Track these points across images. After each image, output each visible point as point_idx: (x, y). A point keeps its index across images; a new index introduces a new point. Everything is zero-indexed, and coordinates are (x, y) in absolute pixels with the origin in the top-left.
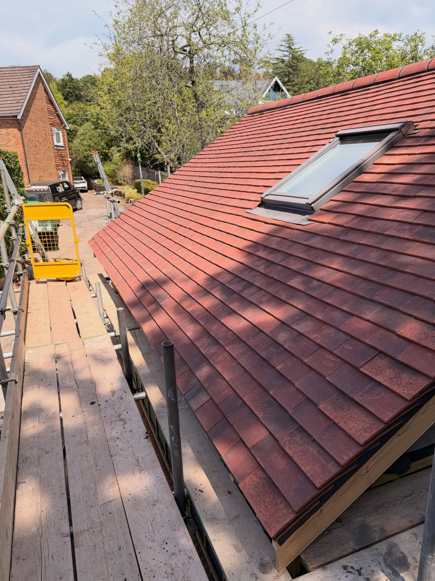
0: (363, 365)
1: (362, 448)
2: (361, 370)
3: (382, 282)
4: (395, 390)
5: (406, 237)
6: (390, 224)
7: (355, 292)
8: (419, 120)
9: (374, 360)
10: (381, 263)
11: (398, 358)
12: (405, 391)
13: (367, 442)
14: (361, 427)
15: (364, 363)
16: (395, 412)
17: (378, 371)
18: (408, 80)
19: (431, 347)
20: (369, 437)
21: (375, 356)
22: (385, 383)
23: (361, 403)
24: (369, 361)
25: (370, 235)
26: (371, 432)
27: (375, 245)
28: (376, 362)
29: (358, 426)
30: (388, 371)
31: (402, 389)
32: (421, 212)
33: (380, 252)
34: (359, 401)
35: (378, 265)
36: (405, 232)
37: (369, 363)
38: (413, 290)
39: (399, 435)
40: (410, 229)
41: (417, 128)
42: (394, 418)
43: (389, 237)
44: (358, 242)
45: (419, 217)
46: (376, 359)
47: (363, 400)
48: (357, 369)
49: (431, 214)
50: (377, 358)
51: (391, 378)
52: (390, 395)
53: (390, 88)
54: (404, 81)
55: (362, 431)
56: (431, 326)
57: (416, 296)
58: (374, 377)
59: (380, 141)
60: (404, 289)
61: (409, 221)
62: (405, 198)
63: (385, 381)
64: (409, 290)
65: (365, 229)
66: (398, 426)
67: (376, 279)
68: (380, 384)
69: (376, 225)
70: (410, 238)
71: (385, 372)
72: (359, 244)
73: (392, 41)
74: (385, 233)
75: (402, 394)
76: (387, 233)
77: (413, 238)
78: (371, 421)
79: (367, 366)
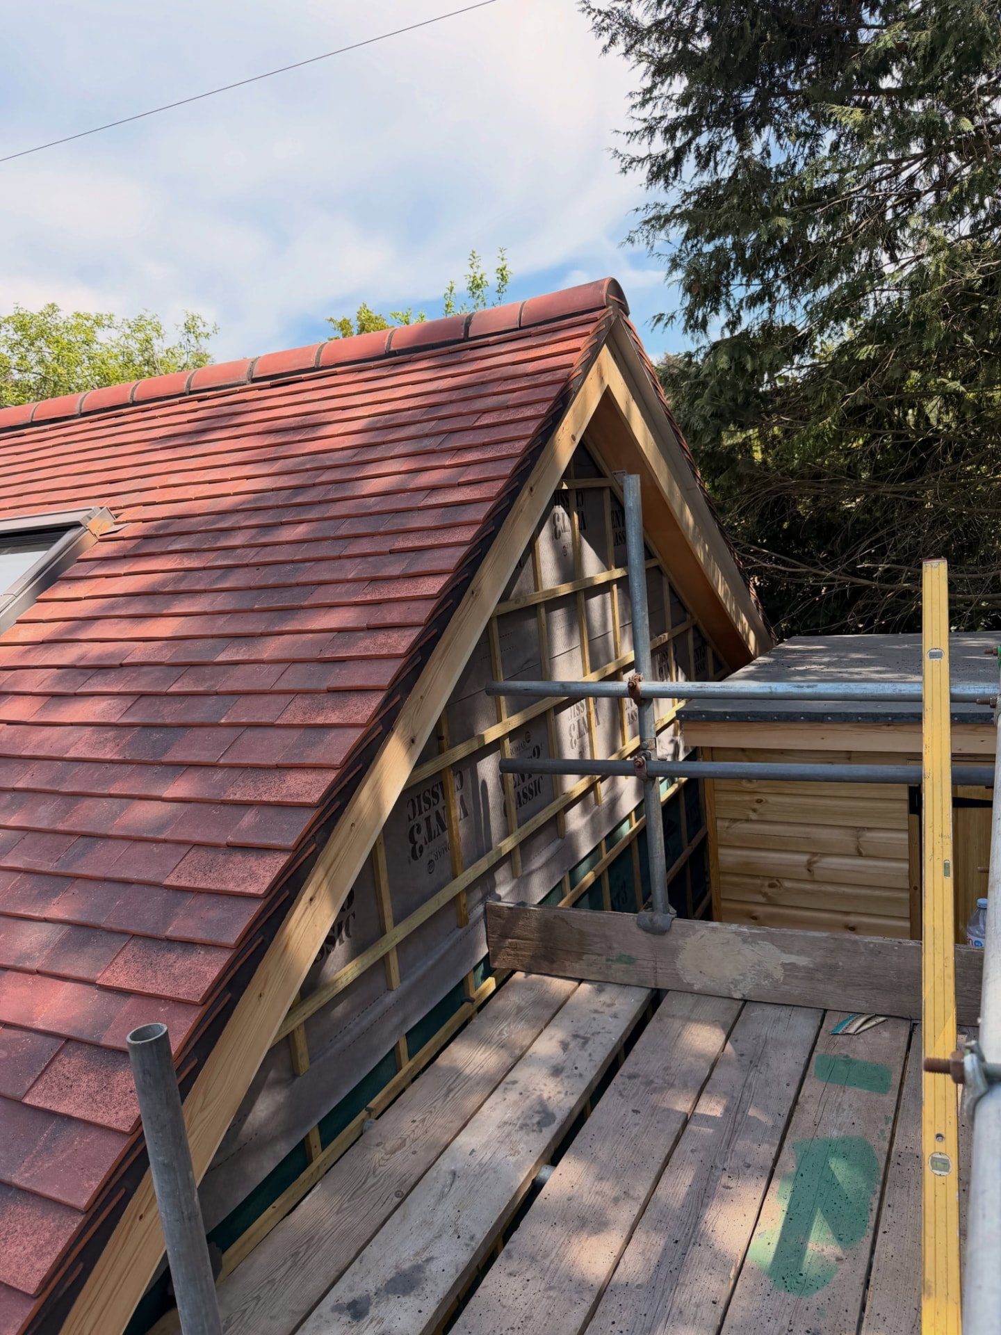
0: (32, 1087)
1: (36, 1302)
2: (27, 1100)
3: (63, 871)
4: (99, 1120)
5: (108, 757)
6: (77, 733)
7: (7, 911)
8: (123, 504)
9: (56, 1064)
10: (60, 826)
11: (103, 1042)
12: (121, 1114)
13: (45, 1283)
14: (29, 1250)
15: (31, 1082)
16: (102, 1174)
17: (64, 1090)
18: (99, 420)
19: (164, 993)
20: (49, 1265)
21: (56, 1055)
22: (78, 1114)
23: (27, 1186)
24: (43, 1072)
25: (36, 765)
26: (53, 1250)
27: (47, 787)
28: (60, 1068)
29: (24, 1248)
30: (85, 1078)
31: (114, 1111)
32: (136, 698)
33: (59, 800)
34: (22, 1184)
35: (55, 832)
36: (105, 746)
37: (45, 1077)
38: (125, 875)
39: (141, 1218)
40: (115, 738)
41: (119, 520)
42: (103, 1189)
43: (75, 763)
44: (11, 786)
45: (132, 710)
46: (60, 1061)
47: (32, 1176)
48: (18, 1102)
49: (153, 699)
50: (61, 1056)
51: (90, 1095)
52: (93, 1135)
53: (65, 435)
54: (91, 421)
55: (33, 1259)
56: (164, 944)
57: (133, 886)
58: (55, 1108)
59: (47, 548)
60: (109, 875)
61: (113, 720)
62: (104, 671)
63: (80, 1106)
64: (117, 876)
65: (24, 753)
66: (119, 1202)
67: (50, 867)
68: (68, 1119)
69: (48, 739)
70: (116, 758)
71: (79, 1086)
72: (14, 790)
73: (96, 329)
74: (67, 756)
75: (115, 1125)
76: (72, 754)
77: (121, 758)
78: (54, 1221)
79: (40, 1086)
